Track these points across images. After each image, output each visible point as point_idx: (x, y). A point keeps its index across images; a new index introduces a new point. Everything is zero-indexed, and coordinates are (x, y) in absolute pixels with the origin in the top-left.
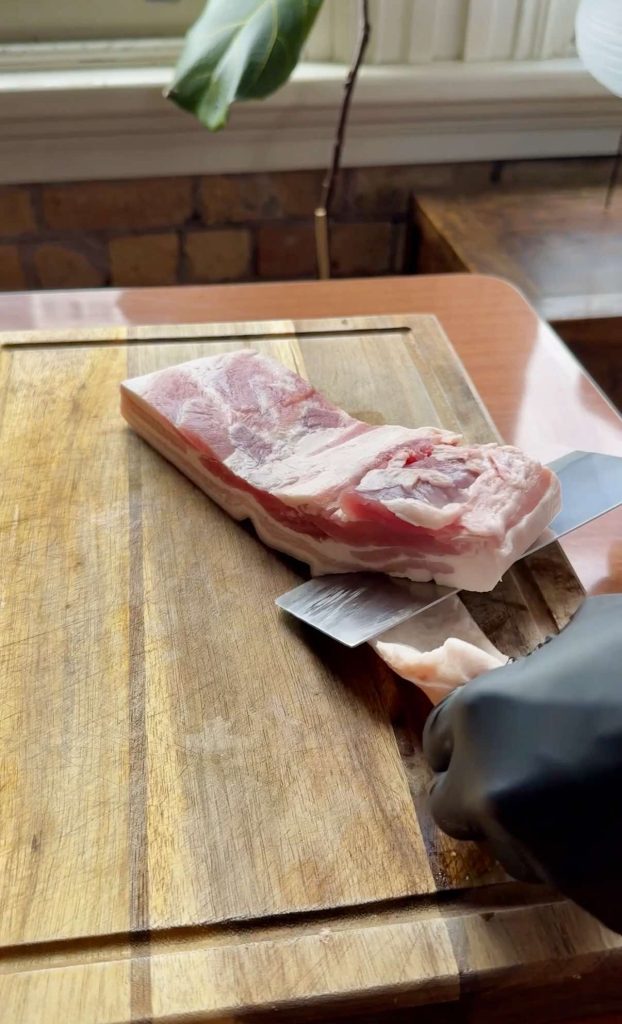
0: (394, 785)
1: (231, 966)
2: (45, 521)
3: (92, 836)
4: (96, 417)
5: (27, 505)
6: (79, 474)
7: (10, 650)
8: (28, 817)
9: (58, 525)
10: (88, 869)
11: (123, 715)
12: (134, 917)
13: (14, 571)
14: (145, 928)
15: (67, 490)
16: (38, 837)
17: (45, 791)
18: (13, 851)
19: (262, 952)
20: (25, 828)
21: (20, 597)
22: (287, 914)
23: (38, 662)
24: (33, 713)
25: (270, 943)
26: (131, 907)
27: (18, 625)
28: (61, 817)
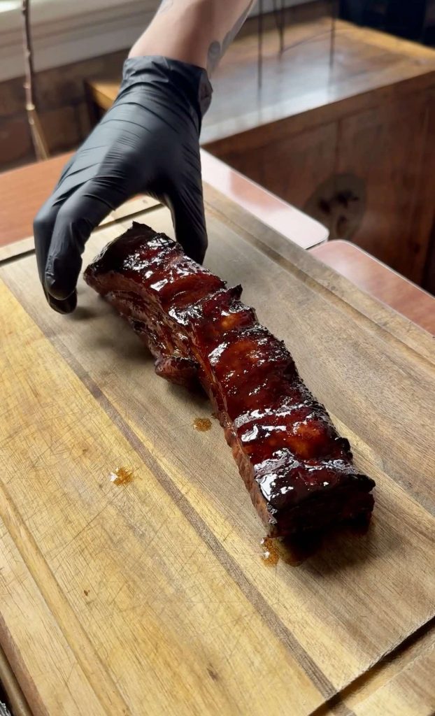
0: (416, 513)
1: (408, 686)
2: (33, 428)
3: (249, 648)
4: (10, 333)
5: (7, 421)
6: (32, 382)
7: (81, 539)
8: (192, 659)
9: (44, 428)
10: (264, 673)
11: (203, 549)
12: (322, 689)
13: (37, 477)
14: (334, 694)
15: (32, 397)
16: (211, 669)
17: (190, 632)
18: (201, 688)
19: (420, 666)
20: (197, 667)
21: (59, 495)
22: (415, 632)
23: (111, 539)
24: (136, 578)
25: (420, 657)
26: (315, 684)
27: (73, 517)
28: (216, 646)
